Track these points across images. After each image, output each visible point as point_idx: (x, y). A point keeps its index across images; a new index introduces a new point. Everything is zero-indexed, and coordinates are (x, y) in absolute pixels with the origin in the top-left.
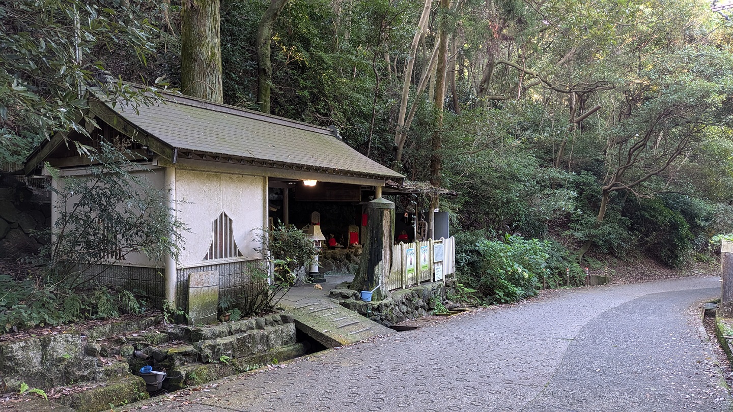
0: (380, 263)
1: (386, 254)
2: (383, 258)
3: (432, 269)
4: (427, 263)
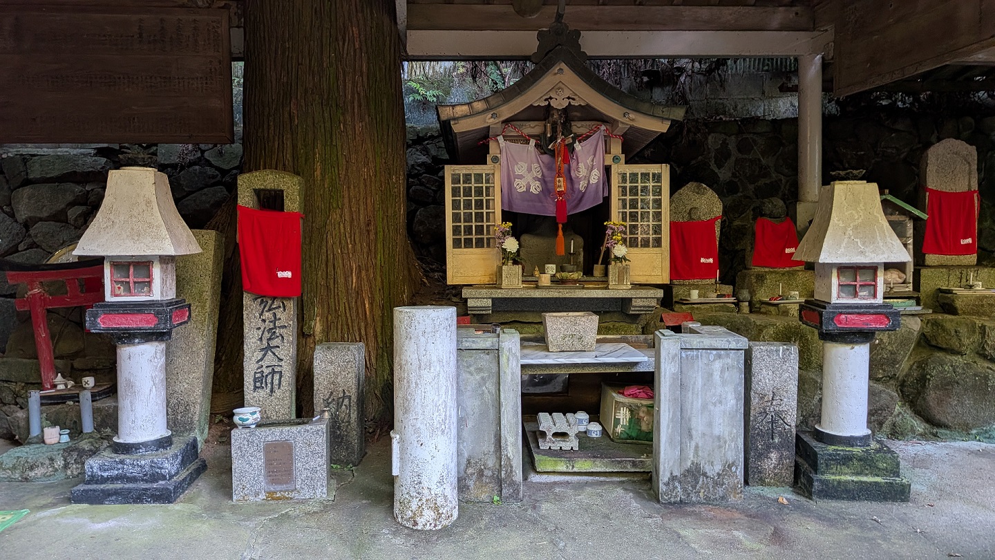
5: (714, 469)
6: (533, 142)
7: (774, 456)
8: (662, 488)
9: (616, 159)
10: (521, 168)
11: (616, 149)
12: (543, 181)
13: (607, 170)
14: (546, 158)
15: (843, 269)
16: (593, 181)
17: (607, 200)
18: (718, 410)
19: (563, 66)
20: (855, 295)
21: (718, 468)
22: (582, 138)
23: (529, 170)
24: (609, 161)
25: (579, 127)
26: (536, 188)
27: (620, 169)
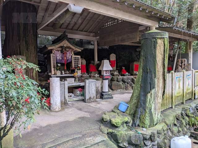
0: (153, 91)
1: (158, 82)
2: (156, 86)
3: (193, 91)
4: (190, 87)
5: (92, 97)
6: (60, 51)
7: (98, 95)
8: (86, 101)
9: (73, 55)
10: (58, 55)
11: (73, 53)
12: (62, 57)
13: (72, 56)
14: (62, 54)
15: (105, 71)
16: (70, 58)
17: (72, 61)
18: (93, 90)
19: (65, 40)
20: (107, 74)
21: (93, 97)
22: (67, 51)
23: (60, 56)
24: (72, 55)
25: (67, 49)
26: (61, 58)
27: (73, 56)
